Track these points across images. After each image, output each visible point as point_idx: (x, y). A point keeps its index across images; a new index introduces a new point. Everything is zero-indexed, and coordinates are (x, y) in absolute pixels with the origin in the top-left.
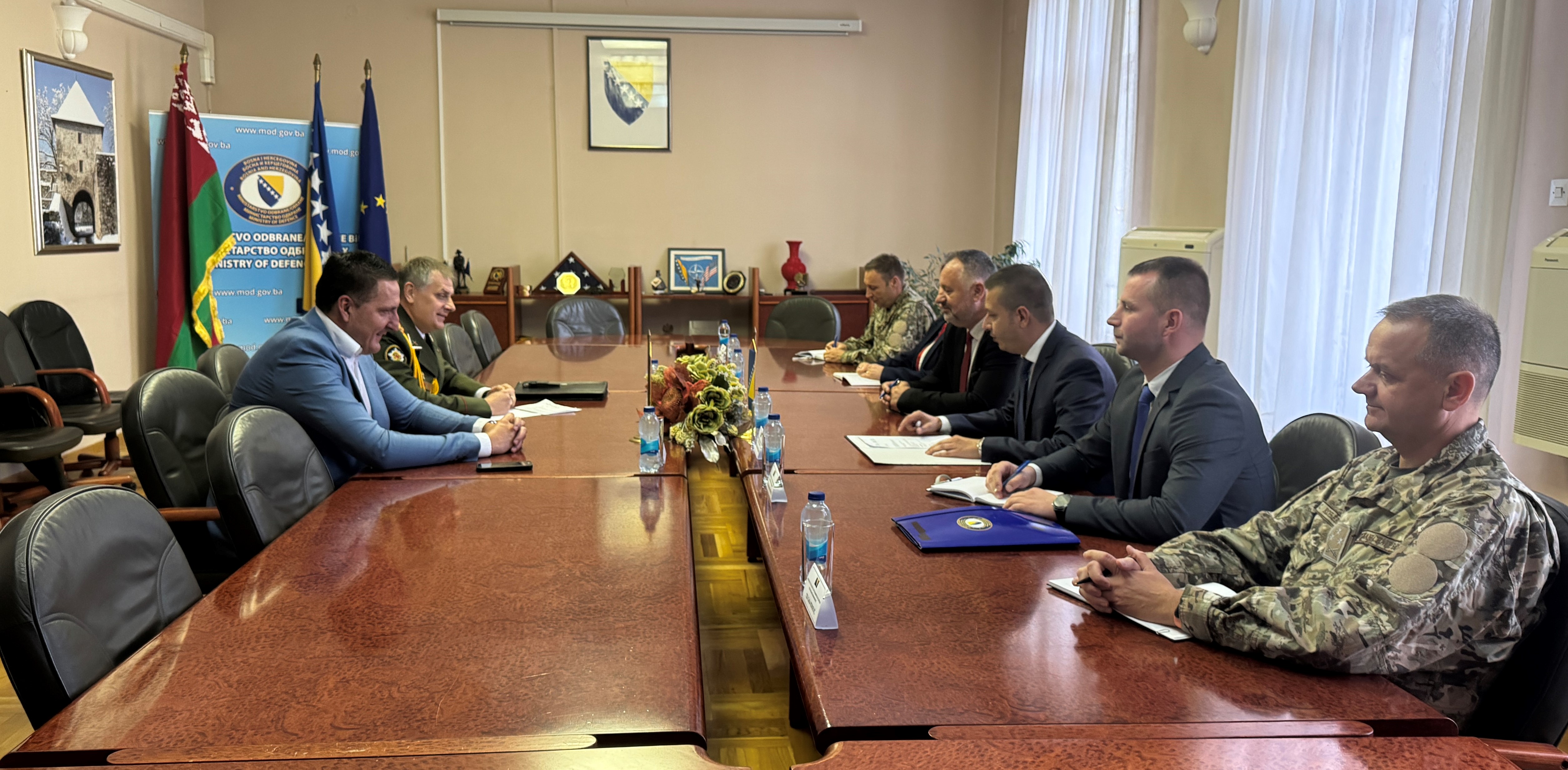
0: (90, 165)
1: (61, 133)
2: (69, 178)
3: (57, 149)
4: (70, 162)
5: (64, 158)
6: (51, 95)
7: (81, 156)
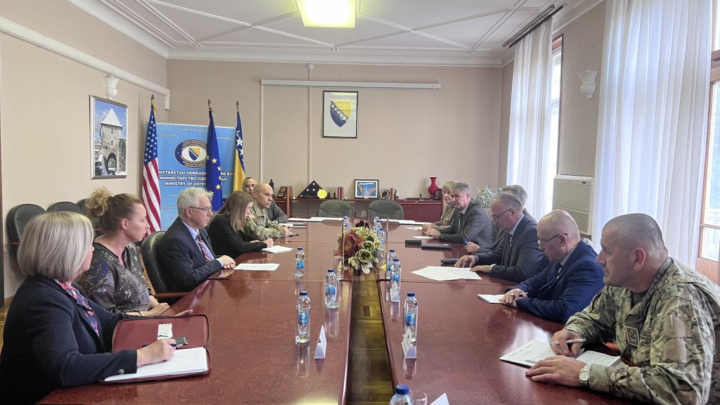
0: (116, 142)
1: (104, 129)
2: (106, 148)
3: (102, 136)
4: (107, 141)
5: (105, 140)
6: (101, 114)
7: (112, 139)
